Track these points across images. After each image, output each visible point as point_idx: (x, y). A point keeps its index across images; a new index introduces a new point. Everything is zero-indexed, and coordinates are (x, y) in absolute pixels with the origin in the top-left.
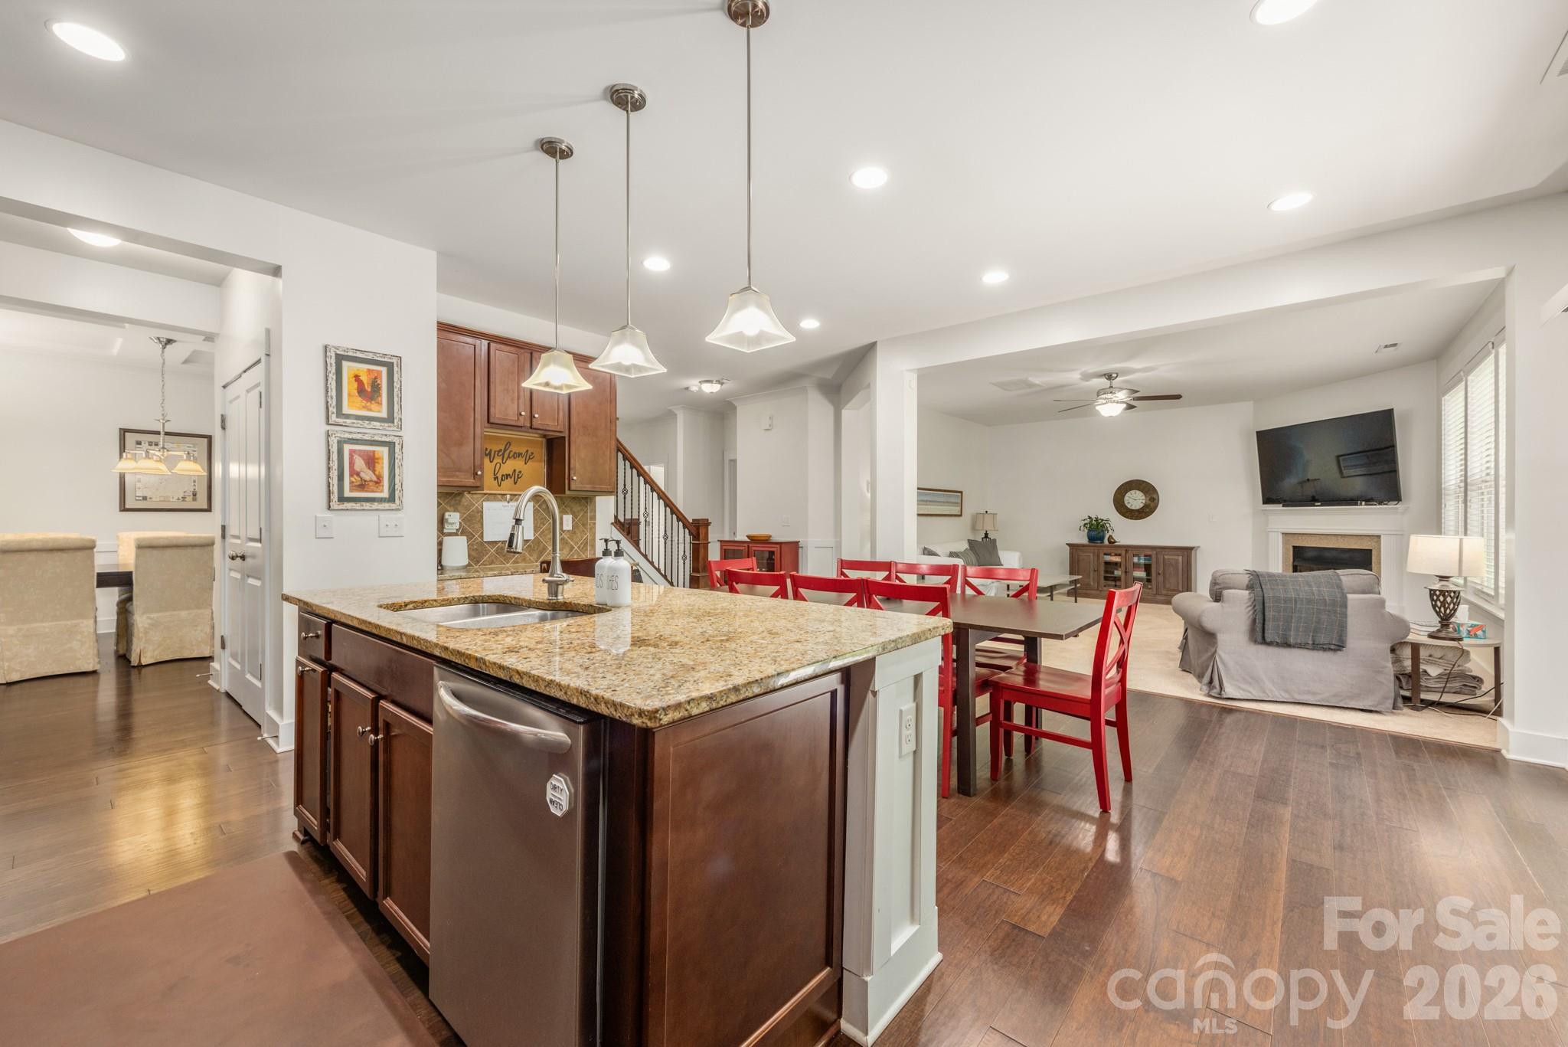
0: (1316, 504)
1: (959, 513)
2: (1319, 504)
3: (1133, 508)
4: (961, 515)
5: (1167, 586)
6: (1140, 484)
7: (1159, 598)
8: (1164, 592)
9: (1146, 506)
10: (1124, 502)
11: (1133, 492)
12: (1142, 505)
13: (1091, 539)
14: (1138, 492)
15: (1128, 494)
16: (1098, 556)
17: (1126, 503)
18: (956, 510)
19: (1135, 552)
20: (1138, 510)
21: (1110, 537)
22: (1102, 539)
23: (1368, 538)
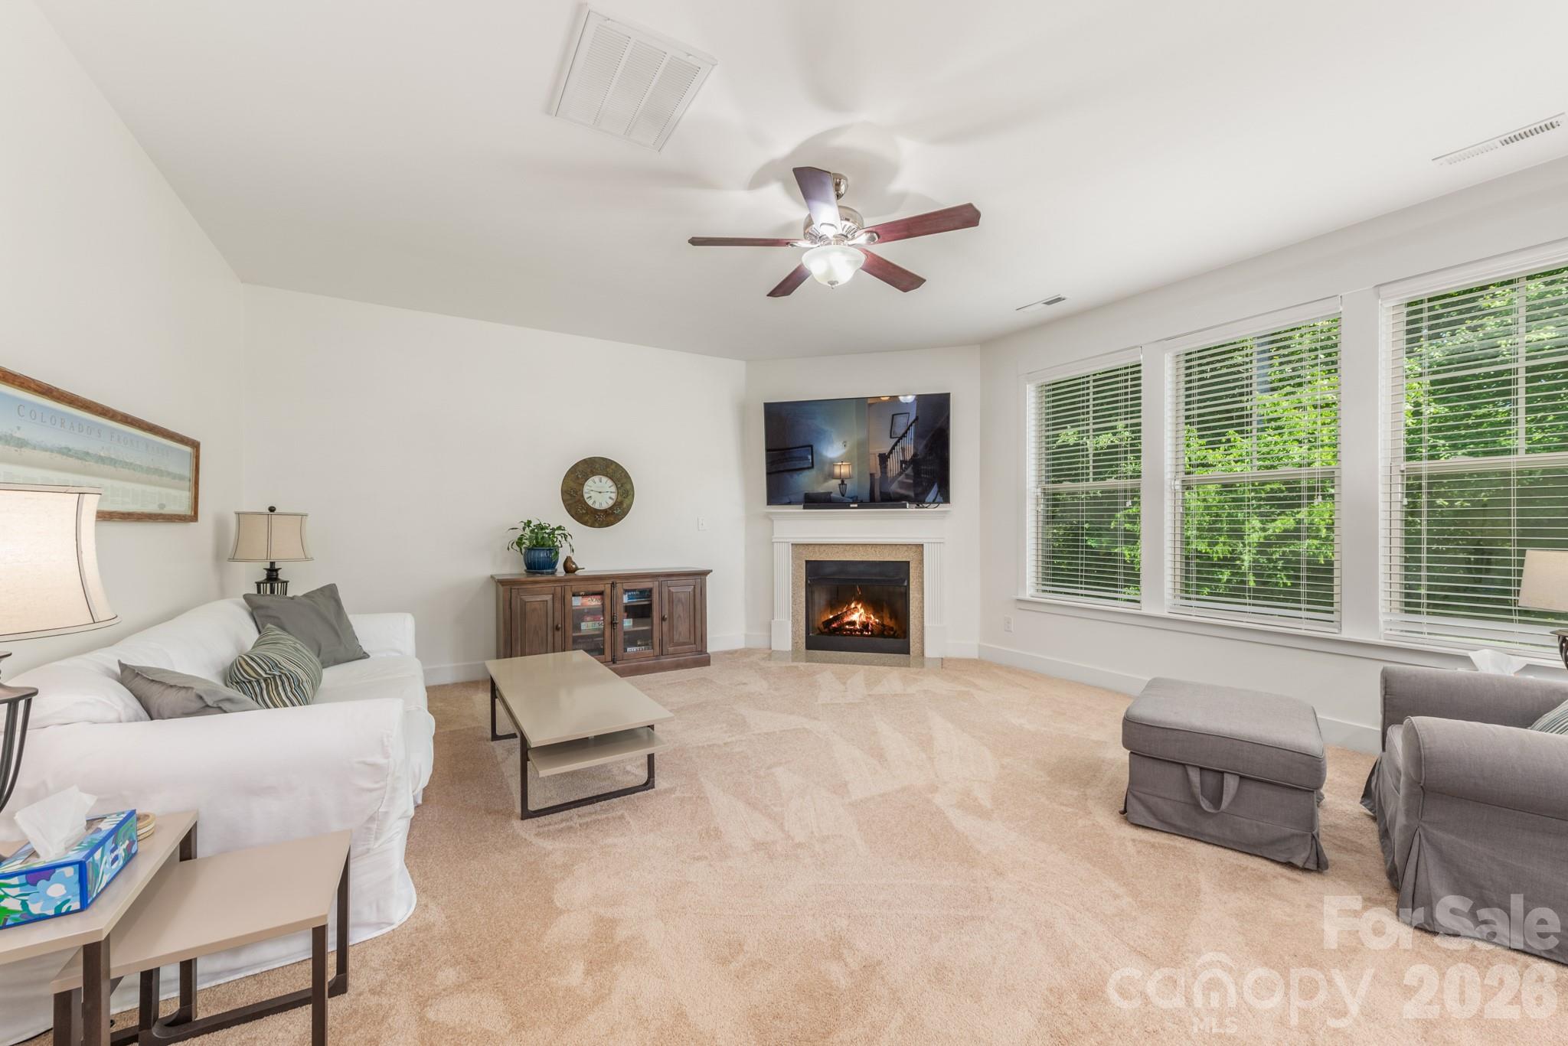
0: (851, 506)
1: (189, 512)
2: (856, 506)
3: (597, 506)
4: (194, 518)
5: (676, 637)
6: (607, 467)
7: (665, 660)
8: (671, 649)
9: (618, 504)
10: (583, 496)
11: (596, 478)
12: (611, 503)
13: (533, 567)
14: (604, 479)
15: (589, 482)
16: (563, 599)
17: (586, 496)
18: (180, 503)
19: (626, 586)
20: (605, 511)
21: (568, 560)
22: (551, 565)
23: (905, 548)
